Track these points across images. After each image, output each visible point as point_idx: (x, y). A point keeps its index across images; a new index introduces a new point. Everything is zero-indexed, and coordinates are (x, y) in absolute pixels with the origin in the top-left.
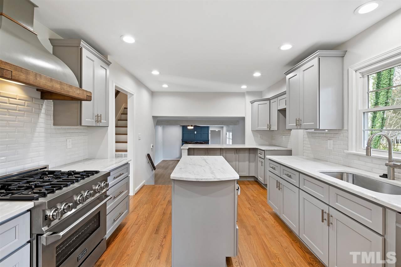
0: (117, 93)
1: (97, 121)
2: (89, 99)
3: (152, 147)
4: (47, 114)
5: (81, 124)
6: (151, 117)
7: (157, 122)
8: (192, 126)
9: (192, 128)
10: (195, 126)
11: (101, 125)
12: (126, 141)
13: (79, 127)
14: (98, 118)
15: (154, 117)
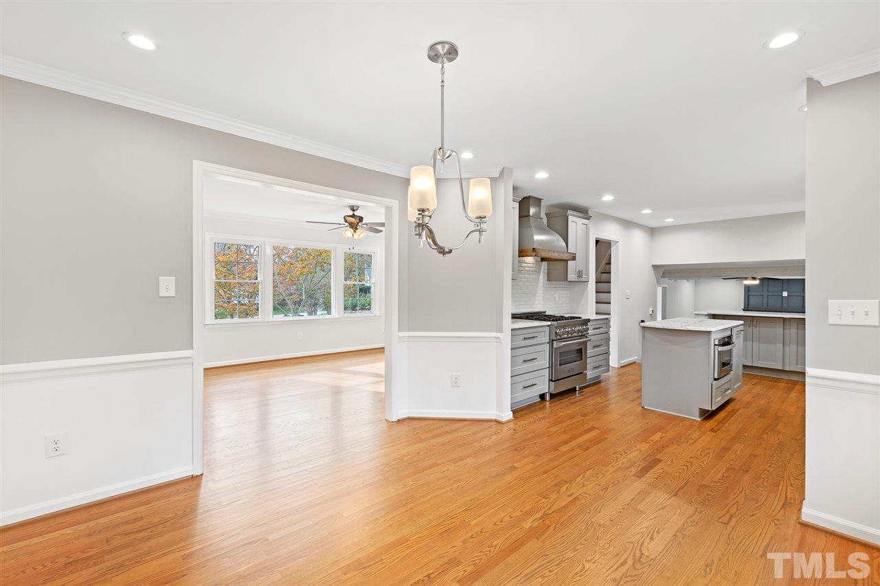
0: (597, 242)
1: (579, 277)
2: (574, 259)
3: (651, 313)
4: (544, 273)
5: (567, 279)
6: (651, 267)
7: (663, 273)
8: (754, 278)
9: (757, 282)
10: (763, 280)
11: (582, 280)
12: (609, 301)
13: (565, 283)
14: (580, 274)
15: (655, 267)
